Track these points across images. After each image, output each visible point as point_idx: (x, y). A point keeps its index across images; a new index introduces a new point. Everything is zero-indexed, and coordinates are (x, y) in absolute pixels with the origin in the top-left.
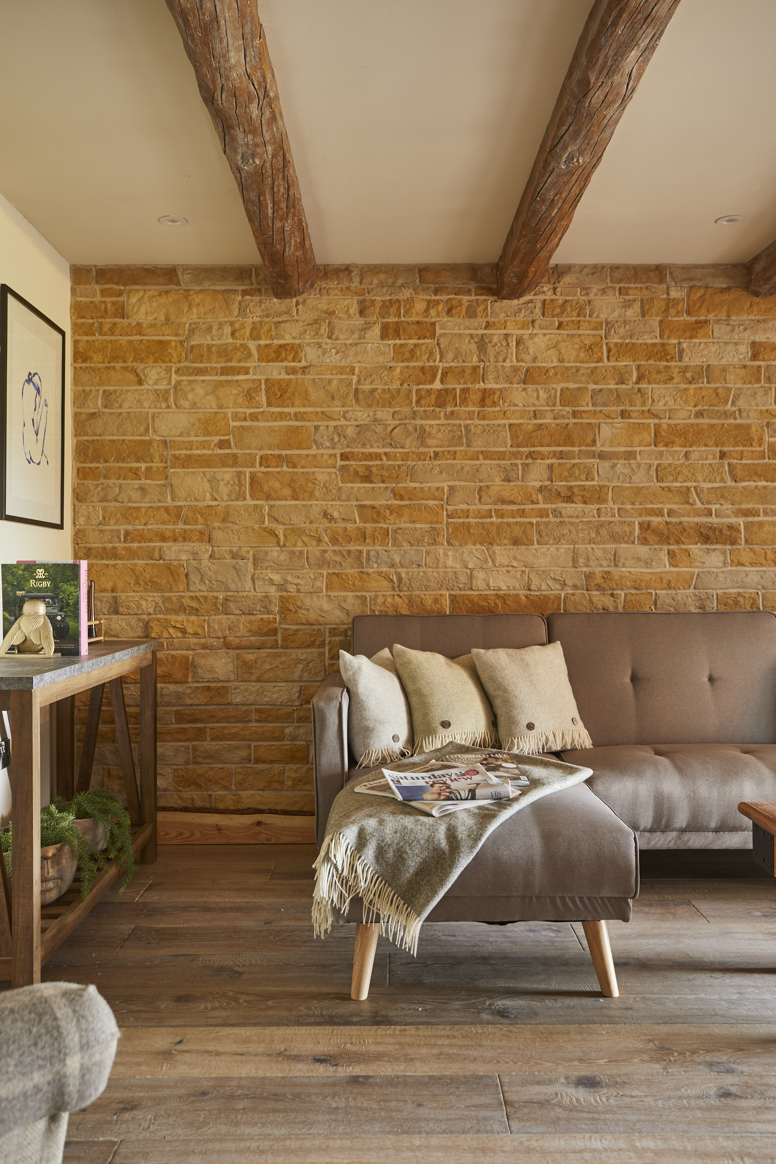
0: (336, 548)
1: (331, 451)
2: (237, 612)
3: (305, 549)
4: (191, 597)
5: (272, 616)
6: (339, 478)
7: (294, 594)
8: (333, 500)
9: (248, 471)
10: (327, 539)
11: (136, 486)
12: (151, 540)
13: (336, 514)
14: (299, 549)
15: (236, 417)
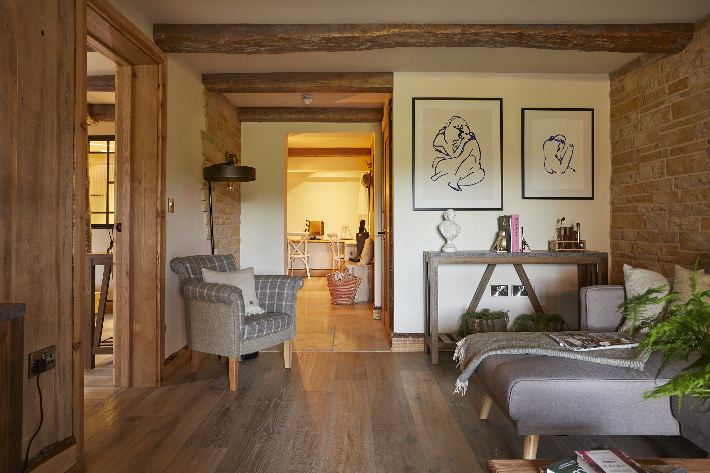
0: (706, 202)
1: (703, 139)
2: (662, 241)
3: (690, 203)
4: (647, 232)
5: (676, 244)
6: (707, 156)
7: (686, 231)
8: (703, 171)
9: (665, 159)
10: (700, 196)
11: (629, 175)
12: (633, 202)
13: (704, 180)
14: (688, 203)
15: (661, 131)
